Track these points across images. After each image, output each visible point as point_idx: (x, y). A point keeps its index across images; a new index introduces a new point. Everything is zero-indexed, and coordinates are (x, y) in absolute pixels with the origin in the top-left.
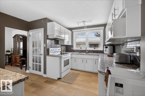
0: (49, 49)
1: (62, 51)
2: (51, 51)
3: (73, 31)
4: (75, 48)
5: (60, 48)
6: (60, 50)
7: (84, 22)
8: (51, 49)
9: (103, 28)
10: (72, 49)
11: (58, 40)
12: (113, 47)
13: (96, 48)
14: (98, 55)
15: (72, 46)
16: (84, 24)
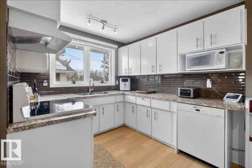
7: (103, 22)
10: (45, 85)
14: (122, 94)
16: (103, 29)
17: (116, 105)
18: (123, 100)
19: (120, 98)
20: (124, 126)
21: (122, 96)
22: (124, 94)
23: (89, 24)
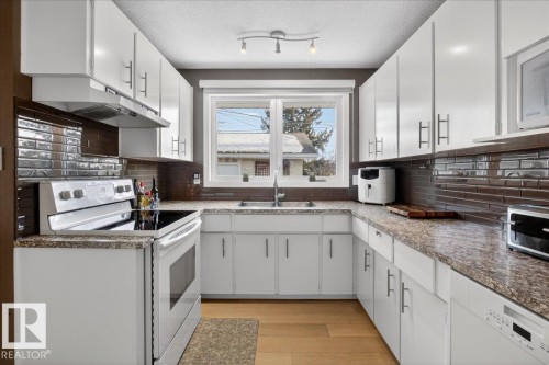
0: (36, 187)
1: (139, 195)
2: (60, 205)
3: (203, 83)
4: (212, 177)
5: (129, 182)
6: (128, 189)
7: (277, 34)
8: (57, 187)
9: (351, 83)
10: (197, 182)
11: (115, 130)
12: (393, 171)
13: (317, 178)
14: (343, 212)
15: (195, 168)
16: (278, 51)
17: (326, 239)
18: (347, 230)
19: (336, 223)
20: (354, 304)
21: (345, 218)
22: (349, 211)
23: (243, 51)
